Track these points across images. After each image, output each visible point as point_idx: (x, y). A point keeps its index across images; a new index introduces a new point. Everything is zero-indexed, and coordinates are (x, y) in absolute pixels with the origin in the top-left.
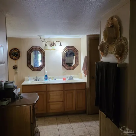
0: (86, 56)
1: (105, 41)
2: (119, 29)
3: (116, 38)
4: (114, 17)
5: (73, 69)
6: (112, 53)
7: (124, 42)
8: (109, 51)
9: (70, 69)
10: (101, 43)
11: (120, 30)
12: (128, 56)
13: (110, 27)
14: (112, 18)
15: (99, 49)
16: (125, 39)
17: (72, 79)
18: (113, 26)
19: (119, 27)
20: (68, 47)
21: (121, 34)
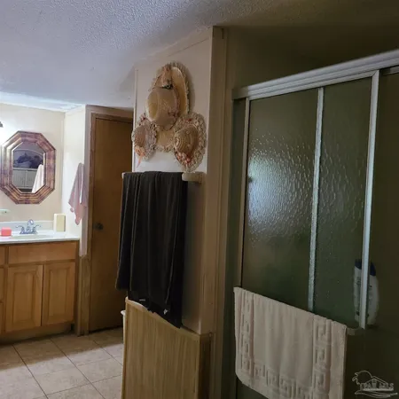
0: (83, 163)
1: (151, 120)
2: (186, 94)
3: (179, 115)
4: (174, 66)
5: (38, 203)
6: (167, 150)
7: (197, 124)
8: (160, 146)
9: (27, 202)
10: (138, 126)
11: (189, 96)
12: (205, 157)
13: (165, 87)
14: (169, 68)
15: (133, 139)
16: (201, 118)
17: (34, 232)
18: (171, 86)
19: (186, 89)
20: (22, 134)
21: (190, 106)
